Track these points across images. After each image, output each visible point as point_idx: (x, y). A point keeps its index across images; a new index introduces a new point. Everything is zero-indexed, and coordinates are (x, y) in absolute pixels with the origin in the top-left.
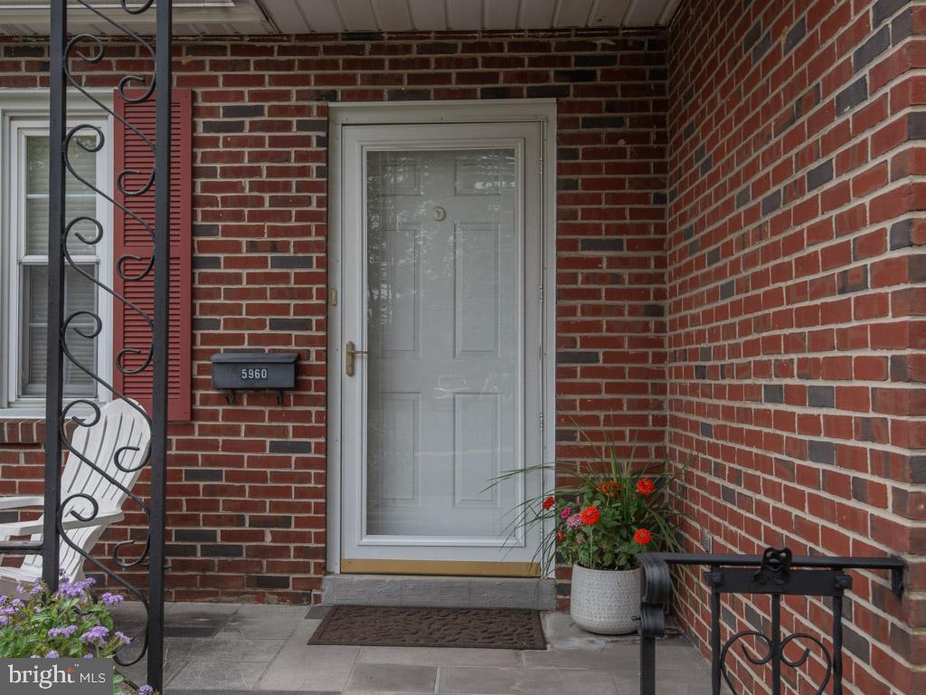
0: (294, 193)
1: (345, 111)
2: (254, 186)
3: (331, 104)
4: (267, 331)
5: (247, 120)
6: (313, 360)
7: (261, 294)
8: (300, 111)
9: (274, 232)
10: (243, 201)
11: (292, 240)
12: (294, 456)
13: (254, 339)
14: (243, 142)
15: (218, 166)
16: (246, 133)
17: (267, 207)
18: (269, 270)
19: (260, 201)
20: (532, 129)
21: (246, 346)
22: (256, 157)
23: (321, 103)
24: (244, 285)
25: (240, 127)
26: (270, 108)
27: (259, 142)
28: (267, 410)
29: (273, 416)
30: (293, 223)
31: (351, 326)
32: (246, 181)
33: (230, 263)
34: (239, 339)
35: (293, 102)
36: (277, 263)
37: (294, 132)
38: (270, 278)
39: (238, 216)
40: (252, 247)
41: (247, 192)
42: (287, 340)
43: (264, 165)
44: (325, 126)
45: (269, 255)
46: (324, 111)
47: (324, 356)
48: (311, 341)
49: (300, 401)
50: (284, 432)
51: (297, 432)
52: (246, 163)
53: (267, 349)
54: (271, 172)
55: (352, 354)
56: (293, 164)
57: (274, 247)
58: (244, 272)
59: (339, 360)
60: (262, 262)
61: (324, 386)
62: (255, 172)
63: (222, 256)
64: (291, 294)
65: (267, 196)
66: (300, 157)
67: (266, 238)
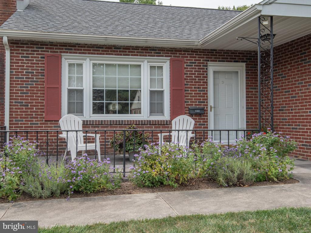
0: (202, 78)
1: (210, 63)
2: (195, 77)
3: (208, 62)
4: (197, 103)
5: (193, 64)
6: (205, 109)
7: (196, 96)
8: (203, 63)
9: (198, 85)
10: (193, 79)
11: (202, 87)
12: (202, 126)
13: (195, 105)
14: (193, 68)
15: (189, 73)
16: (193, 67)
17: (197, 81)
18: (198, 92)
19: (196, 79)
20: (241, 68)
21: (194, 106)
22: (195, 71)
23: (206, 62)
24: (193, 95)
25: (192, 66)
26: (198, 62)
27: (196, 68)
28: (198, 118)
29: (199, 119)
30: (202, 84)
31: (211, 102)
32: (193, 76)
33: (191, 91)
34: (192, 105)
35: (202, 61)
36: (199, 91)
37: (202, 67)
38: (198, 94)
39: (192, 82)
40: (195, 88)
41: (194, 78)
42: (201, 105)
43: (197, 73)
44: (207, 66)
45: (198, 89)
46: (207, 63)
47: (207, 108)
48: (205, 105)
49: (203, 116)
50: (201, 122)
51: (203, 122)
52: (193, 72)
53: (197, 107)
54: (198, 74)
55: (211, 108)
56: (201, 73)
57: (198, 88)
58: (193, 92)
59: (209, 109)
60: (196, 91)
61: (207, 113)
62: (195, 74)
63: (189, 89)
64: (201, 96)
65: (197, 79)
66: (203, 72)
67: (197, 86)
